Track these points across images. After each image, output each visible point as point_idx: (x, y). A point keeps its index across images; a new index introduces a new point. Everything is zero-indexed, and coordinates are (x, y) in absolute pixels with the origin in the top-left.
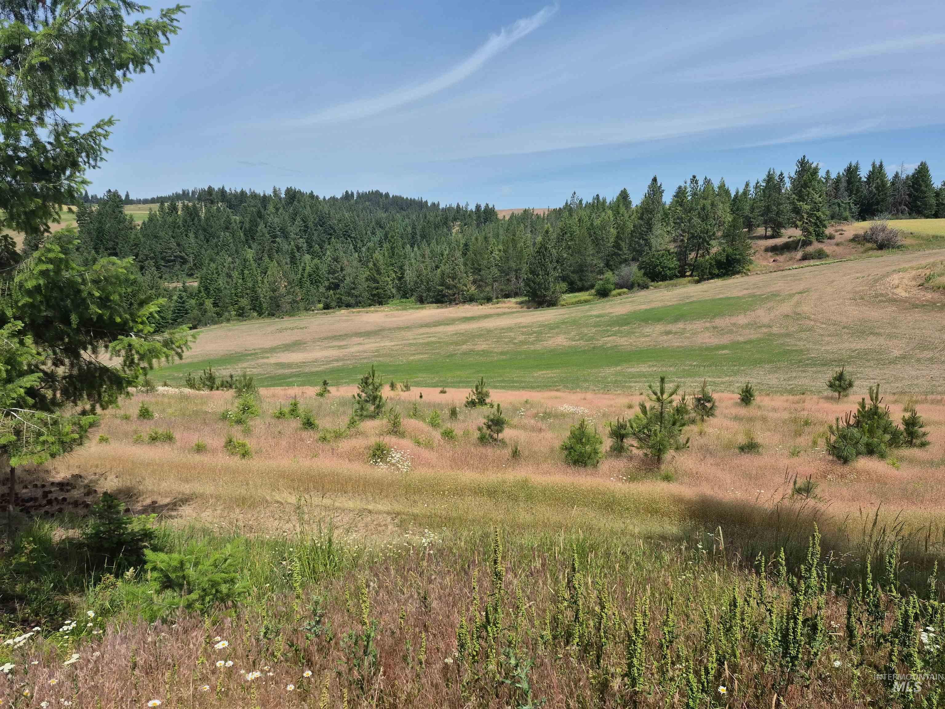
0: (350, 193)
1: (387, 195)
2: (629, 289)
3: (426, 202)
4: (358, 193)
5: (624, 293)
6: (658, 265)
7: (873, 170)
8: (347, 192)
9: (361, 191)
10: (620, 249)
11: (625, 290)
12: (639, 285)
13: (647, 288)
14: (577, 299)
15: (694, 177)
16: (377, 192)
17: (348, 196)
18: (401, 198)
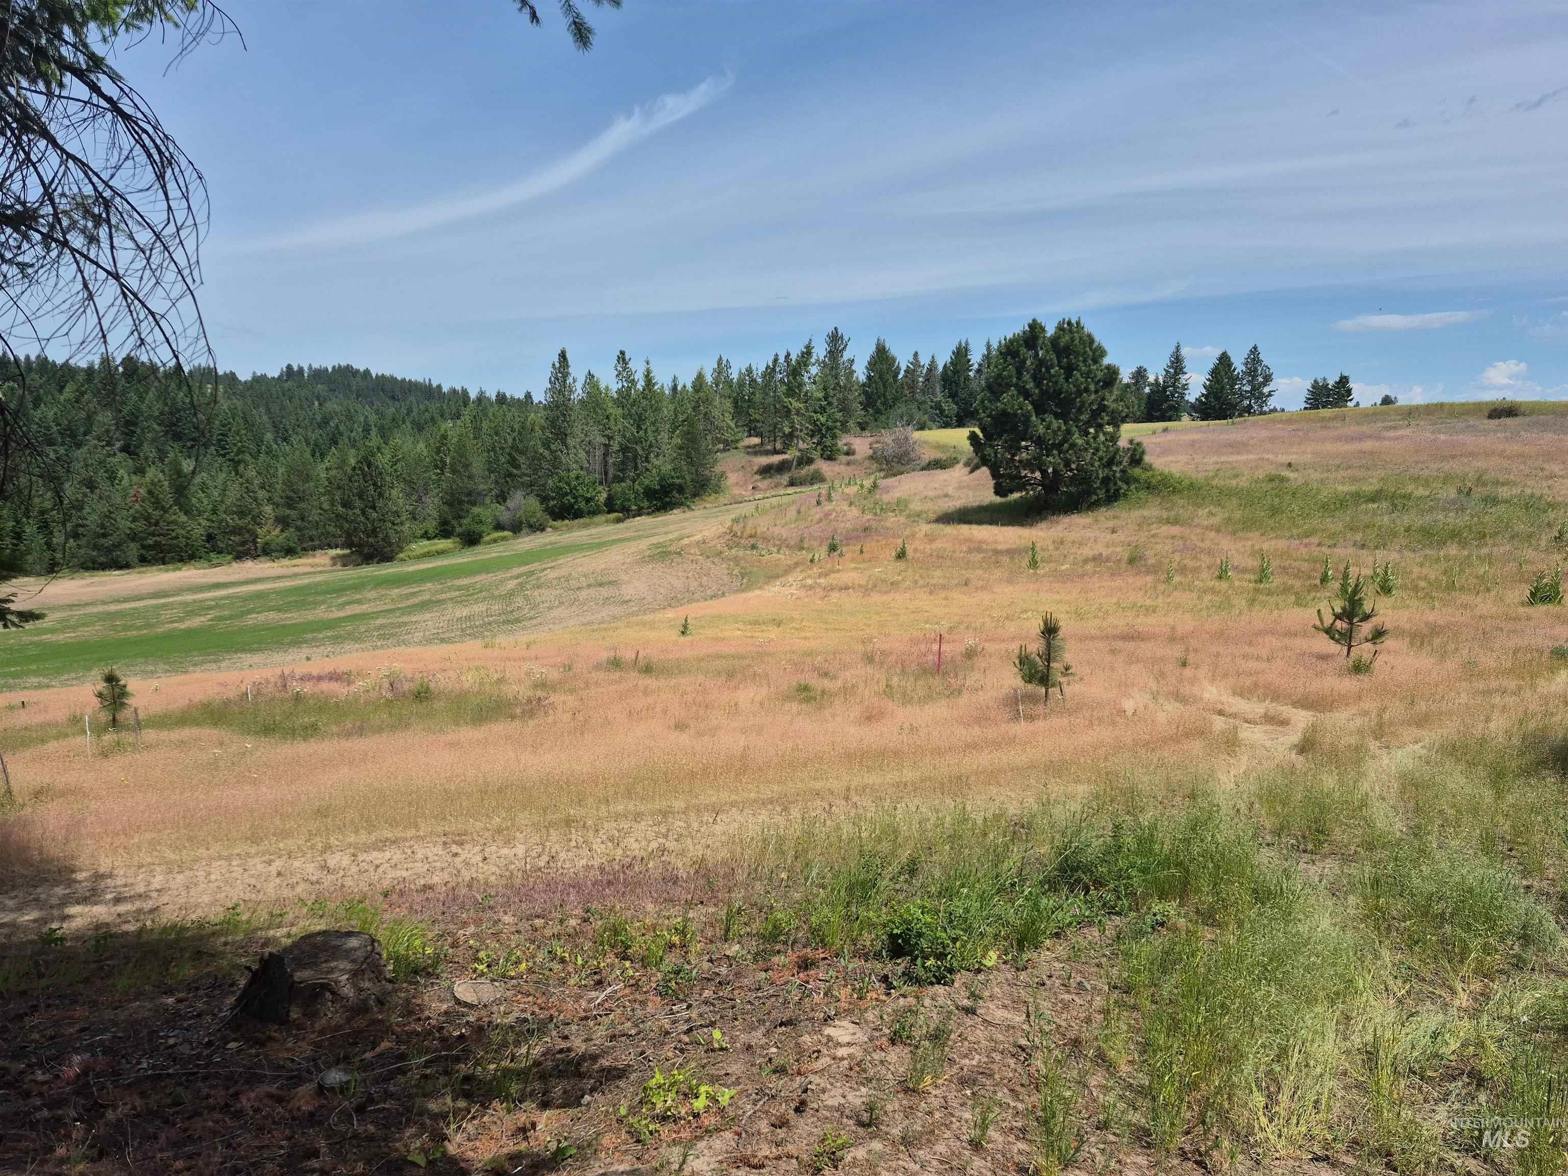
0: (296, 368)
1: (367, 372)
2: (514, 532)
3: (439, 387)
4: (310, 367)
5: (504, 539)
6: (567, 494)
7: (989, 353)
8: (289, 367)
9: (316, 366)
10: (517, 467)
11: (506, 533)
12: (531, 526)
13: (543, 530)
14: (426, 550)
15: (622, 353)
16: (348, 368)
17: (290, 373)
18: (393, 380)
